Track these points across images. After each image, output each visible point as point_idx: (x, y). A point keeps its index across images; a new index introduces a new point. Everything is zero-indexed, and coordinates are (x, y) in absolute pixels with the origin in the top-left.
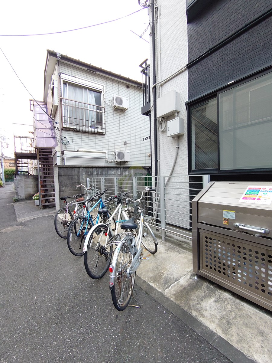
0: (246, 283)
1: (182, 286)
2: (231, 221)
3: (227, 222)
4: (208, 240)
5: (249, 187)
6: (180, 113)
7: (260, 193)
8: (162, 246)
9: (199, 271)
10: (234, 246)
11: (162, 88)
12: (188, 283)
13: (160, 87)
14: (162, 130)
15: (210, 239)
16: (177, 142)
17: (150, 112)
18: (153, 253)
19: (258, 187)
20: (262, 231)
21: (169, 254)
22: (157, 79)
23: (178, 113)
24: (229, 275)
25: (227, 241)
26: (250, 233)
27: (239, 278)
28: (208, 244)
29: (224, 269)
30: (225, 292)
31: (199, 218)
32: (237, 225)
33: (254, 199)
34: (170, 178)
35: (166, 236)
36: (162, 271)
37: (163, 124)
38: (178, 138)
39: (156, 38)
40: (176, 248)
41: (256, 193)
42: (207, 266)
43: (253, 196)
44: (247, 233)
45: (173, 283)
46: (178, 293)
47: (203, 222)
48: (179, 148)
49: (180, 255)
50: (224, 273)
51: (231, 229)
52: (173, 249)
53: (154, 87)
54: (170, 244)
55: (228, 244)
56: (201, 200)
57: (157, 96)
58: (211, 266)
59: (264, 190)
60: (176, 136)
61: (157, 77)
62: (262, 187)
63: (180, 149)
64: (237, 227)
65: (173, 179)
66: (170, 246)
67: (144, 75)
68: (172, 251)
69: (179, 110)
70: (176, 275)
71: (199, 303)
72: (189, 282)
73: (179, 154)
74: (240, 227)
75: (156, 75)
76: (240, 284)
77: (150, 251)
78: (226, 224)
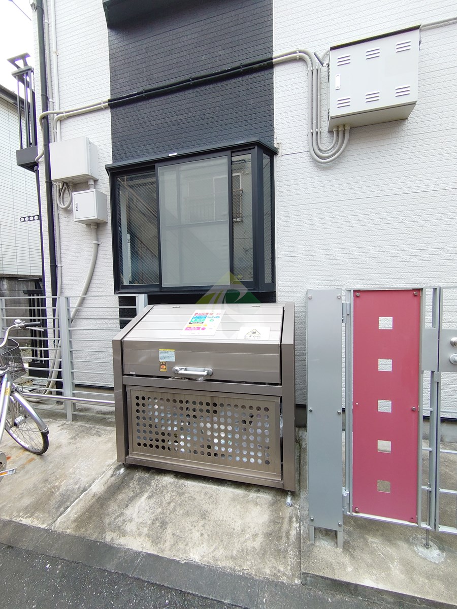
0: (190, 451)
1: (94, 496)
2: (169, 365)
3: (165, 367)
4: (141, 401)
5: (197, 311)
6: (99, 182)
7: (207, 321)
8: (65, 431)
9: (127, 457)
10: (175, 401)
11: (63, 126)
12: (106, 487)
13: (59, 123)
14: (63, 207)
15: (143, 398)
16: (94, 234)
17: (38, 166)
18: (40, 454)
19: (205, 311)
20: (205, 373)
21: (78, 444)
22: (51, 103)
23: (96, 181)
24: (170, 447)
25: (166, 397)
26: (194, 378)
27: (183, 447)
28: (141, 408)
29: (163, 441)
30: (165, 476)
31: (125, 367)
32: (177, 370)
33: (198, 328)
34: (83, 300)
35: (75, 410)
36: (57, 484)
37: (65, 196)
38: (96, 226)
39: (46, 21)
40: (93, 429)
41: (201, 320)
42: (139, 444)
43: (197, 324)
44: (189, 379)
45: (76, 499)
46: (84, 513)
47: (131, 373)
48: (98, 245)
49: (100, 439)
50: (163, 448)
51: (170, 377)
52: (87, 432)
53: (45, 118)
54: (83, 424)
55: (168, 400)
56: (128, 336)
57: (52, 137)
58: (145, 442)
59: (211, 316)
60: (92, 222)
61: (50, 100)
62: (209, 311)
63: (100, 248)
64: (176, 373)
65: (89, 302)
66: (84, 426)
67: (21, 84)
68: (84, 437)
69: (96, 177)
70: (86, 480)
71: (122, 513)
72: (109, 483)
73: (99, 257)
74: (180, 372)
75: (50, 96)
76: (183, 456)
77: (33, 450)
78: (163, 370)
